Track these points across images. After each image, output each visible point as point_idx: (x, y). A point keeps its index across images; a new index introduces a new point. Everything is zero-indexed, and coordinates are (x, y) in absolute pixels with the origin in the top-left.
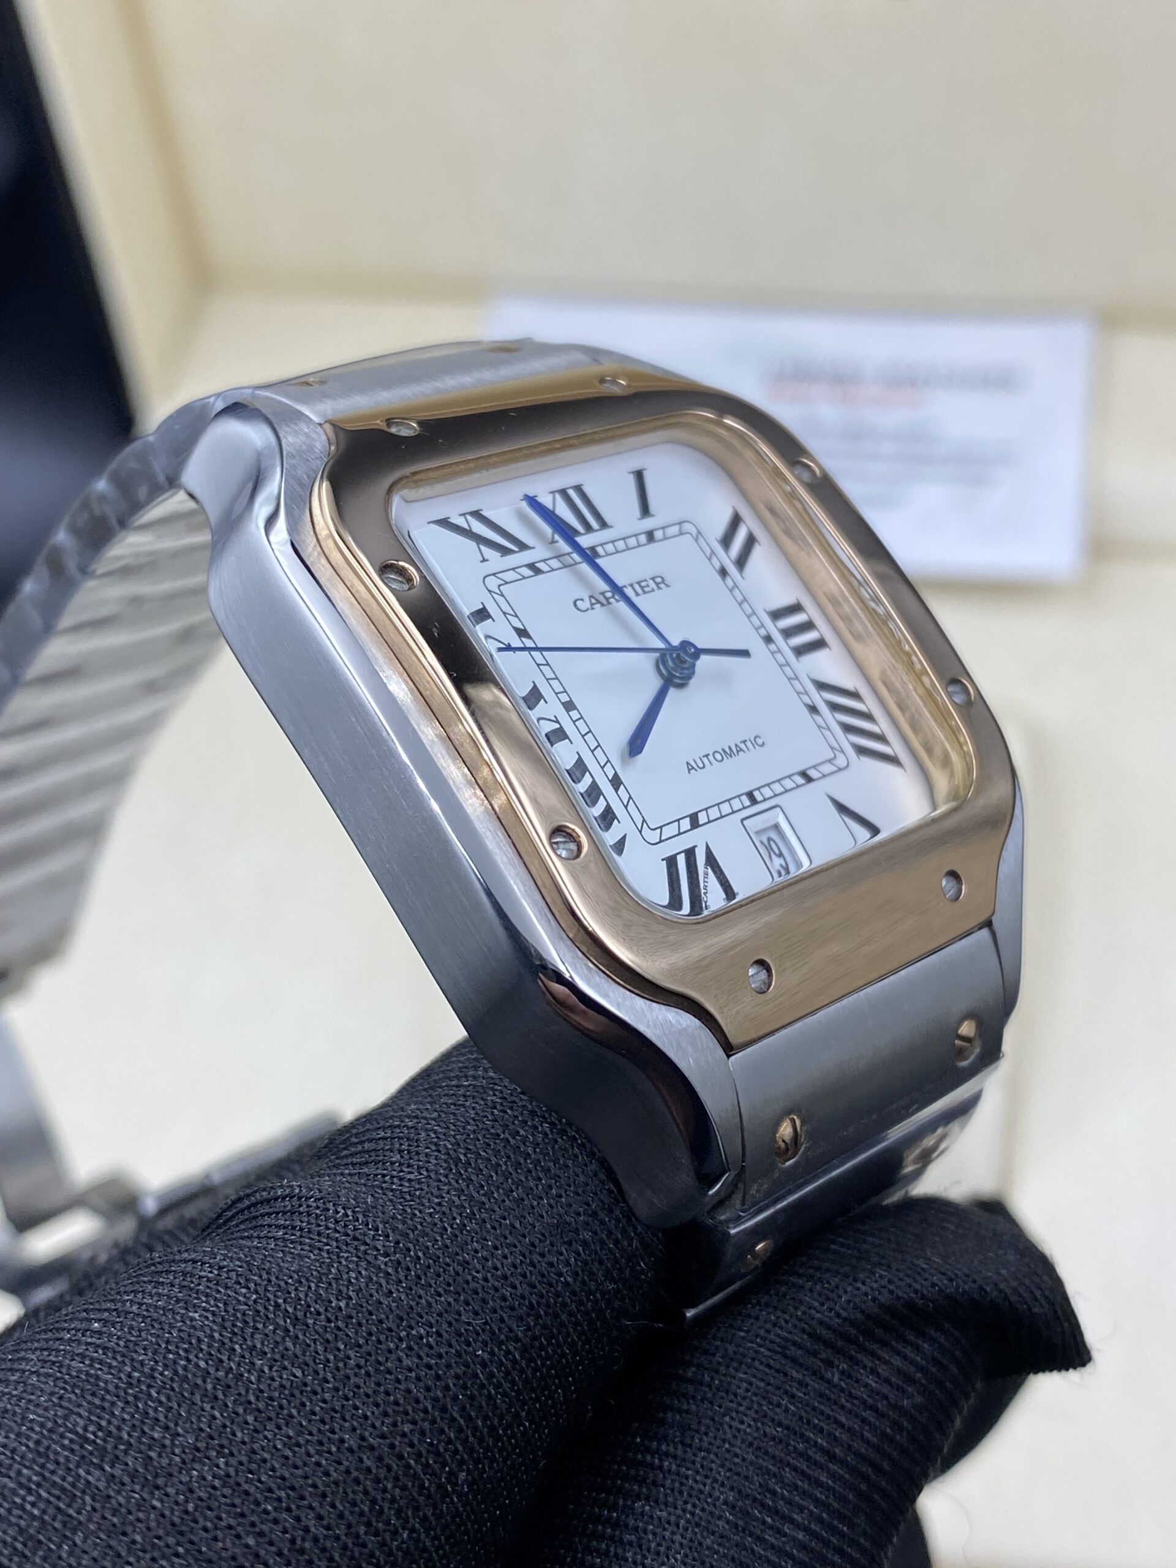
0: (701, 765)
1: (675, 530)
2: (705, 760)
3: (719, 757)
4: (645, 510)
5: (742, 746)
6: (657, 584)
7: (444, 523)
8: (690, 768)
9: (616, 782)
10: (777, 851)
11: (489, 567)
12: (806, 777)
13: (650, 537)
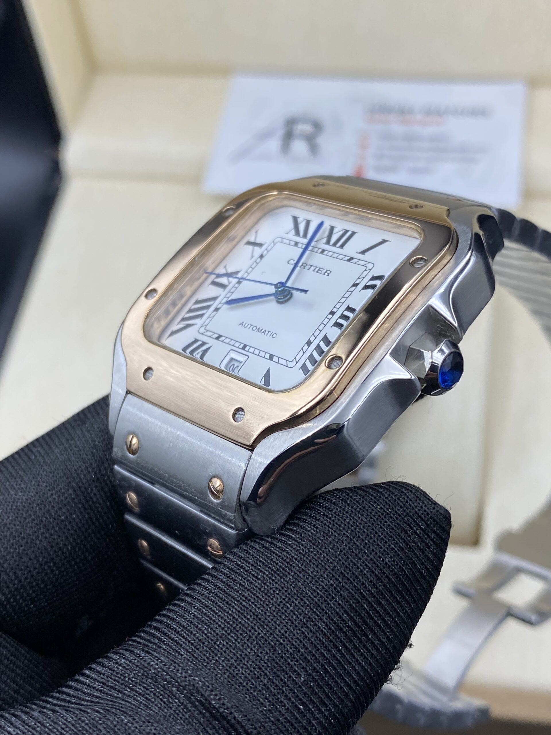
1: (363, 263)
2: (249, 326)
3: (254, 328)
4: (363, 252)
5: (267, 332)
6: (326, 272)
7: (295, 218)
8: (242, 324)
9: (217, 310)
11: (285, 236)
12: (271, 357)
13: (351, 259)
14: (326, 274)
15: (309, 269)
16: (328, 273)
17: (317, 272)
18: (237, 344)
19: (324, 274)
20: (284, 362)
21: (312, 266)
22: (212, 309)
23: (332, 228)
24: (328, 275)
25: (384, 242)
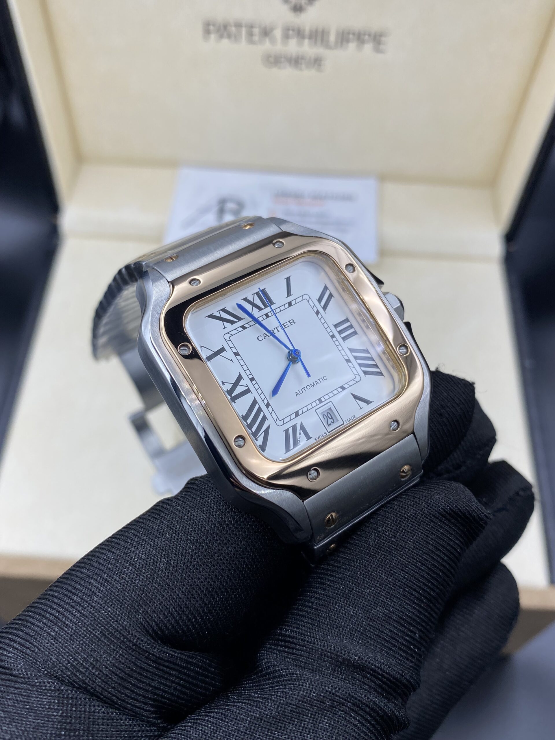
0: (301, 392)
1: (300, 299)
2: (303, 390)
3: (308, 387)
4: (289, 294)
5: (318, 381)
6: (291, 323)
7: (211, 316)
8: (297, 394)
9: (268, 405)
10: (330, 417)
11: (227, 331)
12: (343, 388)
13: (290, 304)
14: (292, 323)
15: (278, 331)
17: (285, 327)
19: (291, 325)
20: (353, 382)
21: (276, 328)
22: (264, 408)
23: (246, 300)
24: (295, 323)
25: (288, 279)
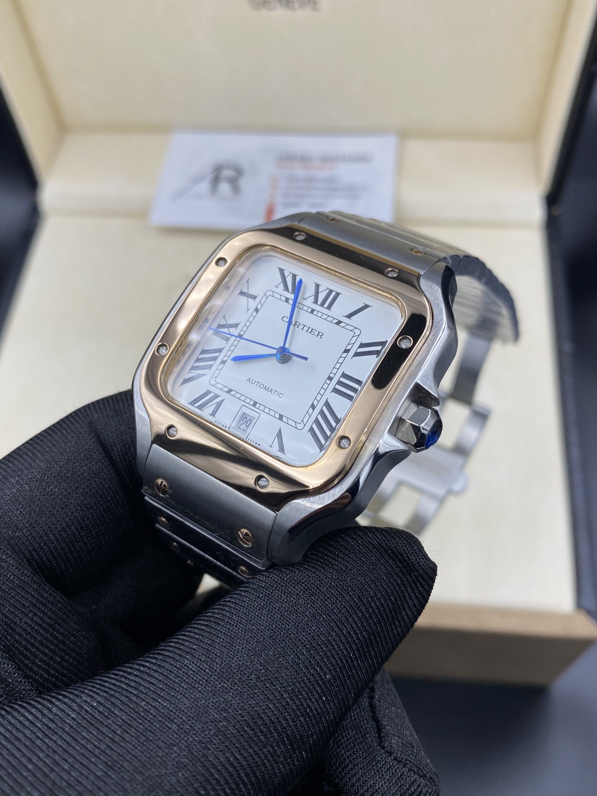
0: (253, 383)
1: (351, 328)
2: (256, 383)
3: (262, 386)
4: (350, 316)
5: (273, 392)
6: (318, 334)
7: (281, 271)
8: (249, 380)
9: (223, 362)
11: (275, 290)
12: (281, 417)
13: (339, 323)
14: (319, 336)
15: (302, 329)
16: (320, 335)
17: (310, 333)
18: (248, 400)
19: (317, 336)
20: (293, 424)
21: (305, 326)
22: (219, 360)
23: (317, 286)
24: (321, 338)
25: (366, 306)
